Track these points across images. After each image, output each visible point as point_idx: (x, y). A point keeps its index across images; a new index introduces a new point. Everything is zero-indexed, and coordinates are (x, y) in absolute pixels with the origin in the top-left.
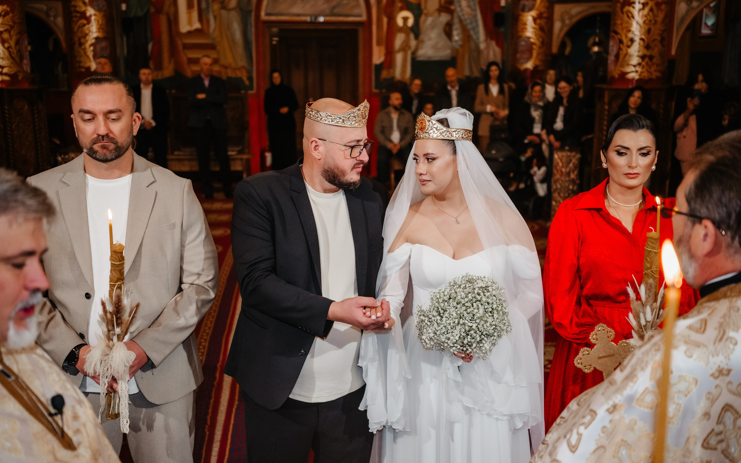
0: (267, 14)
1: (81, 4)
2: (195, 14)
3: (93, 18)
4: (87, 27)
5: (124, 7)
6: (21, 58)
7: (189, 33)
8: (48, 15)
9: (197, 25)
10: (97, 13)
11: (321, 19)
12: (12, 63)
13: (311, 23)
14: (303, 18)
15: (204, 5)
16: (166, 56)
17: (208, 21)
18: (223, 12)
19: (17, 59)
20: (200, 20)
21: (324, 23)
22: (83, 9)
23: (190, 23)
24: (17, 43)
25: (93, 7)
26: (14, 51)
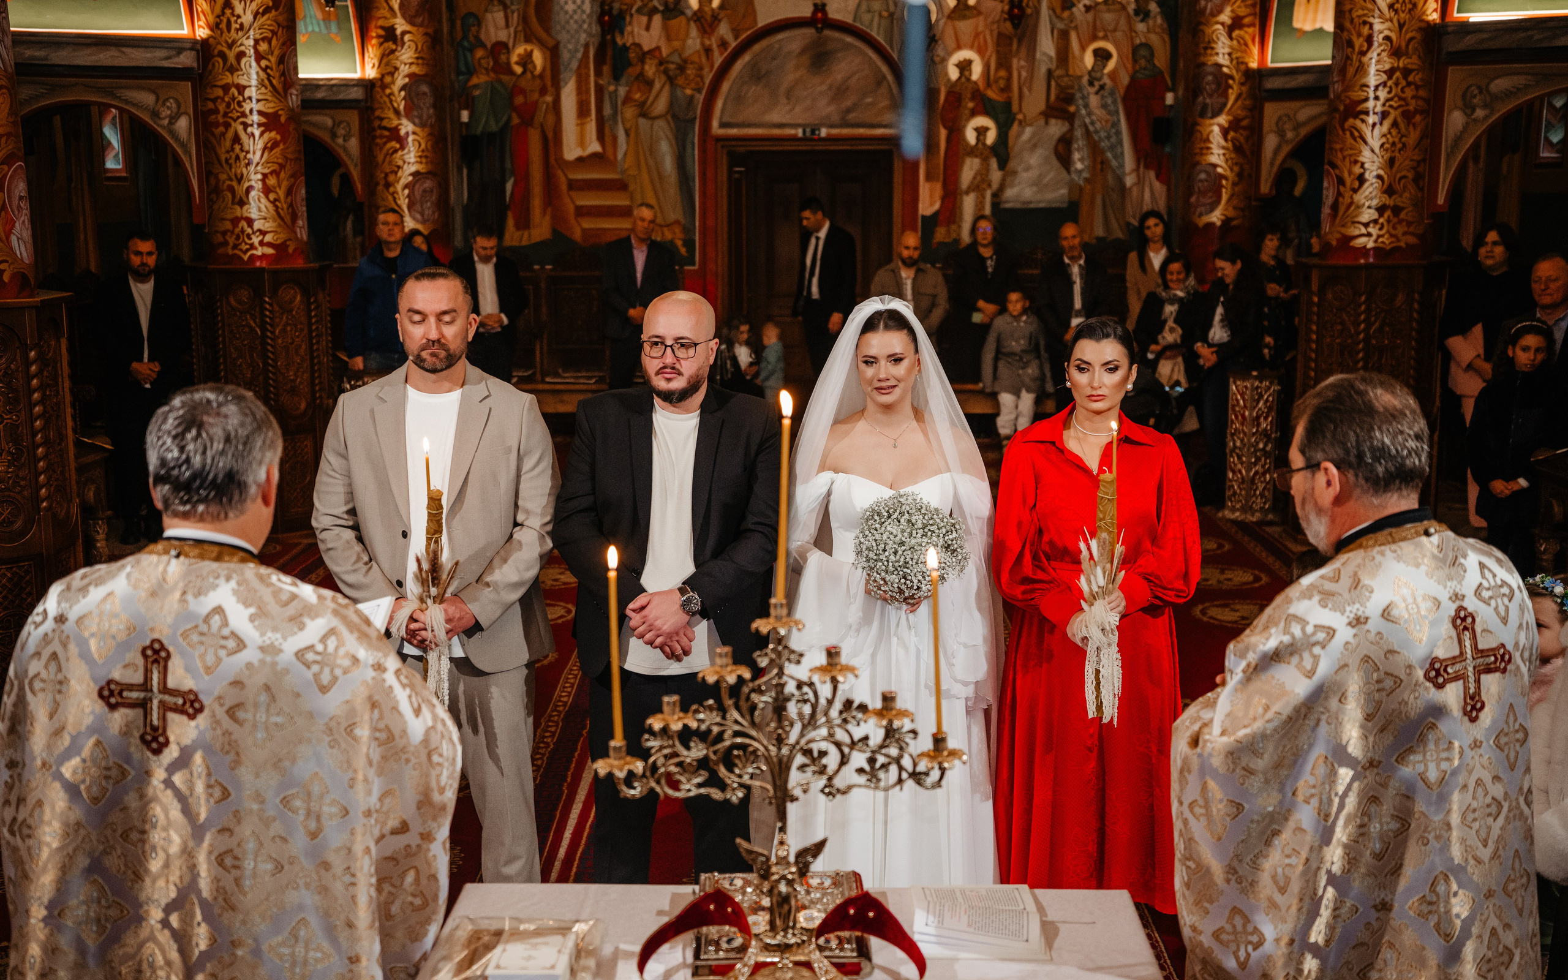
0: (723, 125)
1: (391, 114)
2: (592, 127)
3: (411, 138)
4: (400, 153)
5: (465, 116)
6: (294, 217)
7: (580, 160)
8: (334, 135)
9: (595, 147)
10: (418, 130)
11: (824, 132)
12: (279, 226)
13: (804, 139)
14: (792, 132)
15: (607, 110)
16: (537, 202)
17: (615, 139)
18: (642, 121)
19: (288, 219)
20: (601, 137)
21: (829, 139)
22: (395, 122)
23: (582, 143)
24: (289, 192)
25: (408, 116)
26: (283, 205)
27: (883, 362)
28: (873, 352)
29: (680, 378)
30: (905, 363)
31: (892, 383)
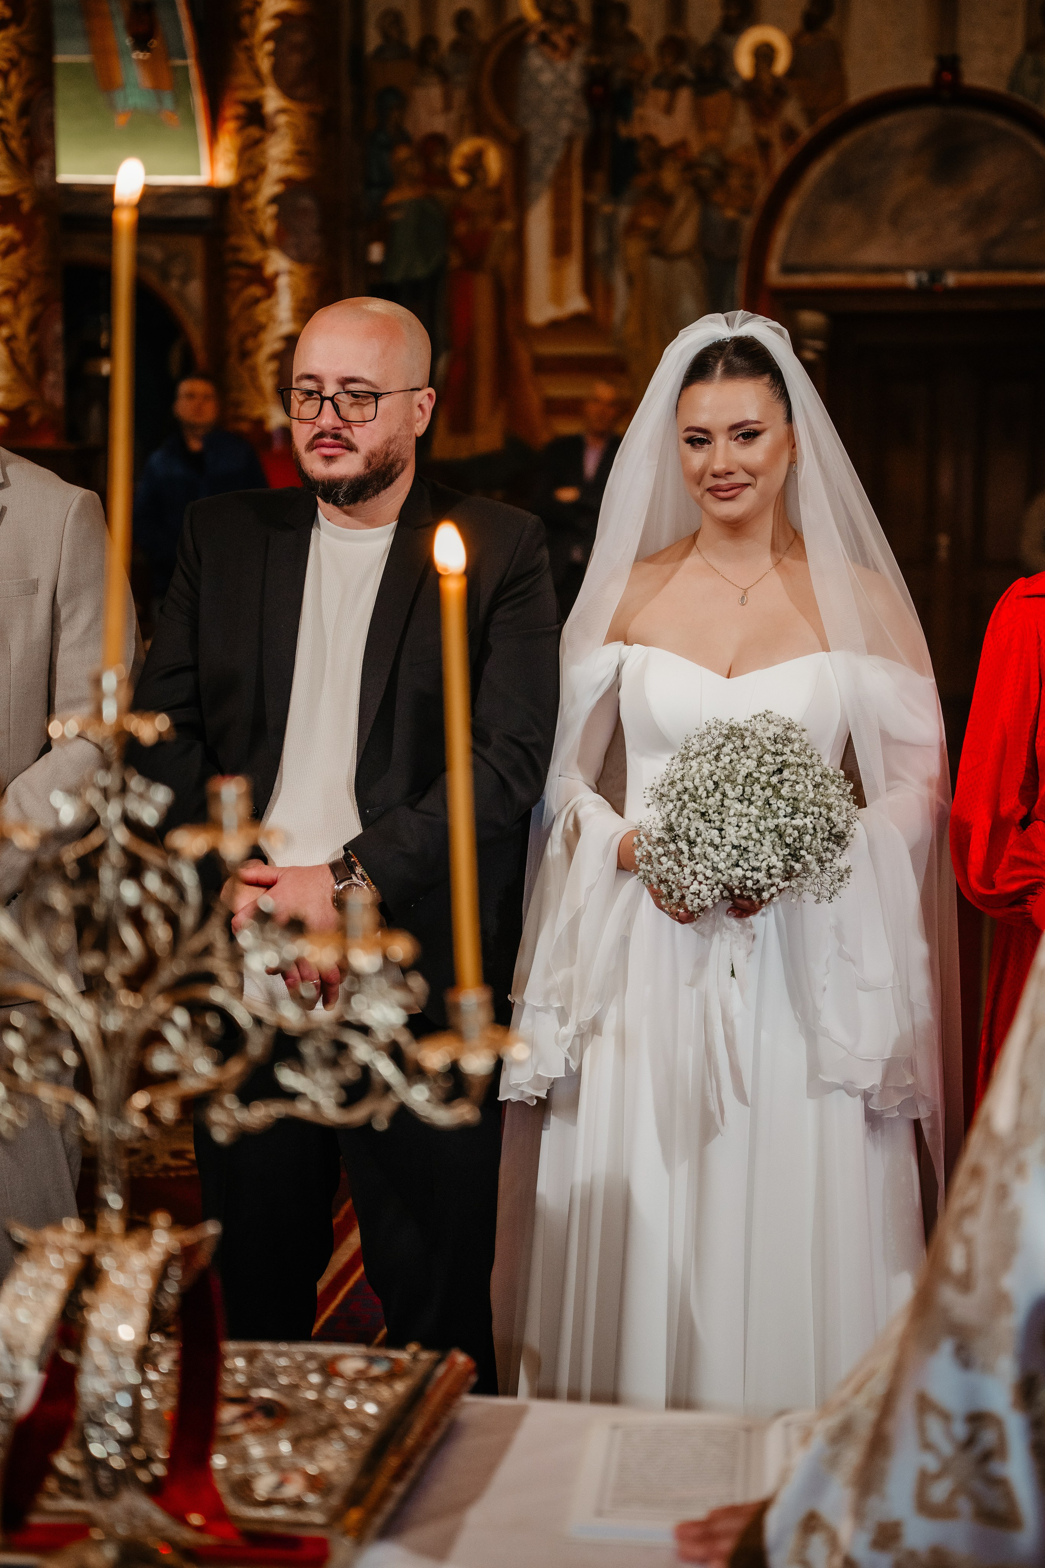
0: (788, 269)
1: (251, 242)
2: (573, 272)
3: (283, 282)
4: (263, 306)
5: (376, 253)
6: (41, 367)
7: (555, 326)
8: (165, 276)
9: (577, 303)
10: (295, 268)
11: (951, 279)
12: (14, 380)
13: (921, 291)
14: (894, 279)
15: (600, 245)
16: (484, 391)
17: (609, 291)
18: (656, 265)
19: (30, 369)
20: (588, 288)
21: (962, 291)
22: (257, 255)
23: (557, 296)
24: (34, 326)
25: (284, 249)
26: (23, 346)
27: (721, 441)
28: (702, 419)
29: (351, 456)
30: (765, 442)
31: (741, 478)
